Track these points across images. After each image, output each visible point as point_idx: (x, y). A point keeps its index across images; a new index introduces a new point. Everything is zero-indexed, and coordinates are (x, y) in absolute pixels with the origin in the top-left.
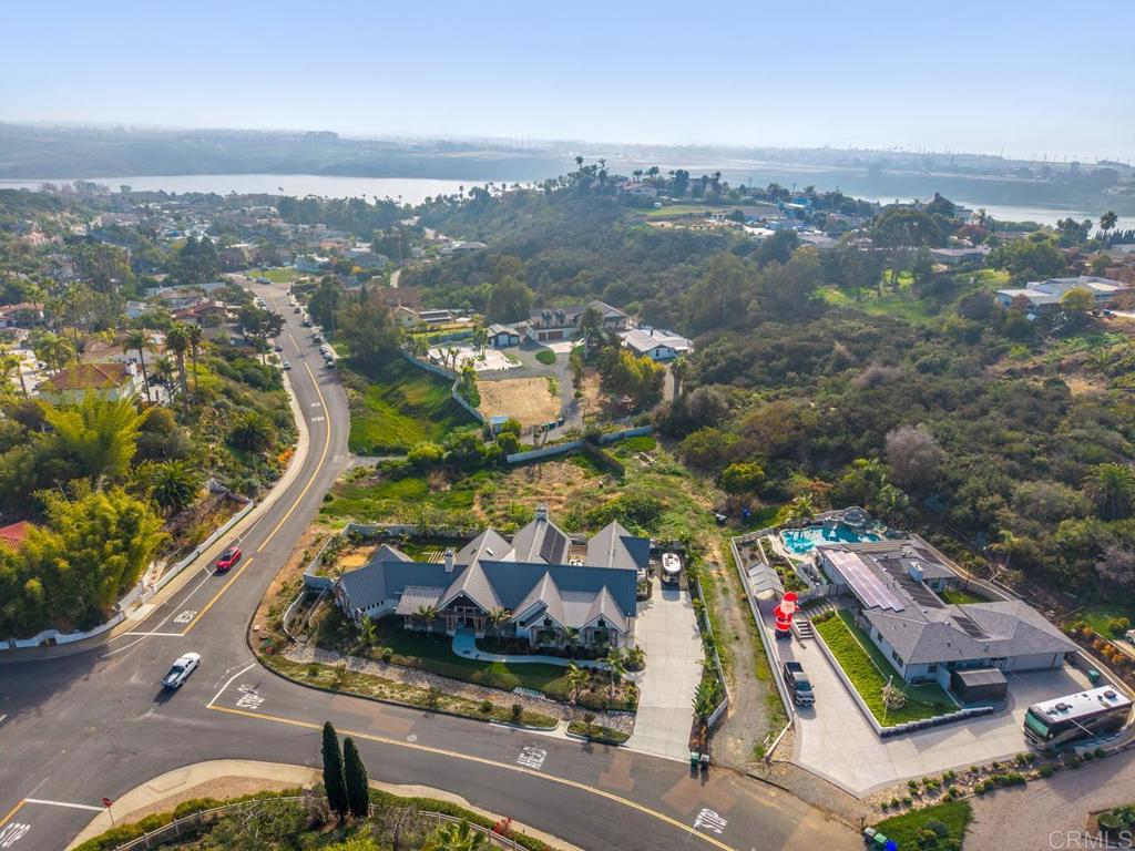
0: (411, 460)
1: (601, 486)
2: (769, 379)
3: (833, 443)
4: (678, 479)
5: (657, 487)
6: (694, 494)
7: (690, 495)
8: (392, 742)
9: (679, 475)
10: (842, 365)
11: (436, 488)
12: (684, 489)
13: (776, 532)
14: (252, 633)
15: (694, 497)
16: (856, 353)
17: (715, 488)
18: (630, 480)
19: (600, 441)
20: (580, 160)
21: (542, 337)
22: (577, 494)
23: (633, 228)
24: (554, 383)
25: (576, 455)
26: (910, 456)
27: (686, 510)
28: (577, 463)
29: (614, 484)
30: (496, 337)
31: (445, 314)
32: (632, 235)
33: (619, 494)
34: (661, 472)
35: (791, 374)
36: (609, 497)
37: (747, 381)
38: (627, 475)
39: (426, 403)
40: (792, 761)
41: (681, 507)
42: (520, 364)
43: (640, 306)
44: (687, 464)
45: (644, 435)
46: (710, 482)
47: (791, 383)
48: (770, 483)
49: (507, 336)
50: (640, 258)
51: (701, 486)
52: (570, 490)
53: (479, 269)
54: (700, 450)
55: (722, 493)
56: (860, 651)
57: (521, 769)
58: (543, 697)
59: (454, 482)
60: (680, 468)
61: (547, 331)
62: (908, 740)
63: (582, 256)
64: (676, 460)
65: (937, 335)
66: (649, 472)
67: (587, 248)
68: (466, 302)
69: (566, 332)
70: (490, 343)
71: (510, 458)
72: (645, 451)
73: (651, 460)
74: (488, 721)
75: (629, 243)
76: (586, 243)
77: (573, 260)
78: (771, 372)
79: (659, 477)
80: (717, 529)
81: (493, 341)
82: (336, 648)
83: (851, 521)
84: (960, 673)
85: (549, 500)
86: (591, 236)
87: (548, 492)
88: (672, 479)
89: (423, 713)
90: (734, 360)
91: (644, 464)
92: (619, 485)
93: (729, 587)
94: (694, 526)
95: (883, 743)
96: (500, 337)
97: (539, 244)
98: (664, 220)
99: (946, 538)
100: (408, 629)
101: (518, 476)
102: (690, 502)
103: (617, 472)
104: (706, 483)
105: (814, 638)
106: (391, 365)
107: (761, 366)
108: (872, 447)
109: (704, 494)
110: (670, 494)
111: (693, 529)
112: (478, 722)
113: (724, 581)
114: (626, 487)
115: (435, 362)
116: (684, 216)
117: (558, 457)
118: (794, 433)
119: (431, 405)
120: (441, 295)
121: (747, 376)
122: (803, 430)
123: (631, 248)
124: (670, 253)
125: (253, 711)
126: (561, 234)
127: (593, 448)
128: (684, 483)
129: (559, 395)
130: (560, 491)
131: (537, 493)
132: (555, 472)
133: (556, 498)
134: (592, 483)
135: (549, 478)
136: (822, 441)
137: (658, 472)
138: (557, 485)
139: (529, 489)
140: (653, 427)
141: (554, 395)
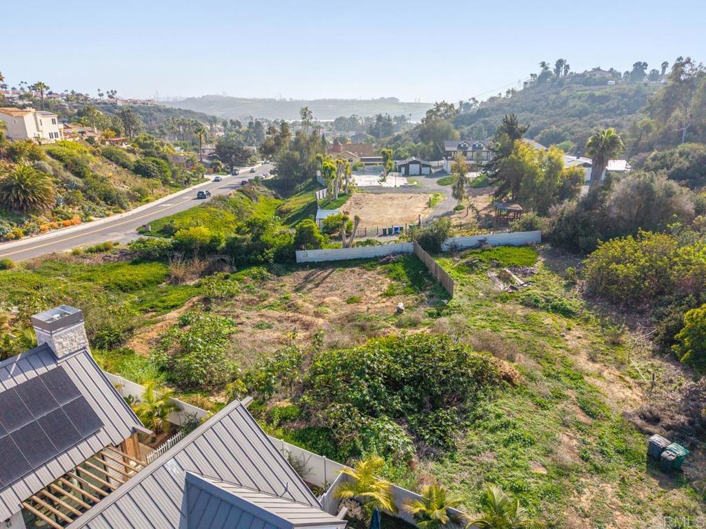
0: (173, 242)
1: (400, 311)
4: (564, 322)
5: (505, 330)
6: (593, 359)
7: (582, 362)
9: (567, 313)
12: (572, 344)
17: (654, 354)
18: (459, 309)
19: (444, 247)
22: (349, 318)
23: (581, 93)
24: (439, 197)
25: (397, 261)
27: (559, 397)
28: (390, 273)
30: (407, 166)
33: (421, 330)
34: (527, 304)
38: (457, 299)
41: (547, 387)
45: (523, 245)
51: (615, 344)
52: (342, 311)
54: (625, 271)
55: (668, 370)
60: (574, 301)
64: (569, 286)
66: (504, 300)
70: (400, 171)
71: (302, 254)
72: (510, 267)
73: (518, 280)
75: (573, 103)
79: (520, 311)
80: (648, 488)
81: (403, 169)
87: (308, 307)
88: (548, 320)
91: (501, 286)
92: (431, 315)
94: (568, 459)
96: (411, 165)
97: (487, 113)
101: (290, 280)
102: (577, 377)
103: (444, 293)
104: (628, 338)
106: (301, 184)
109: (621, 364)
110: (530, 350)
111: (563, 471)
114: (442, 319)
123: (575, 106)
124: (618, 108)
127: (423, 254)
128: (577, 332)
129: (435, 207)
130: (326, 309)
131: (290, 307)
132: (347, 281)
133: (310, 318)
134: (390, 304)
135: (331, 289)
137: (523, 303)
138: (332, 299)
139: (284, 298)
140: (542, 233)
141: (429, 207)
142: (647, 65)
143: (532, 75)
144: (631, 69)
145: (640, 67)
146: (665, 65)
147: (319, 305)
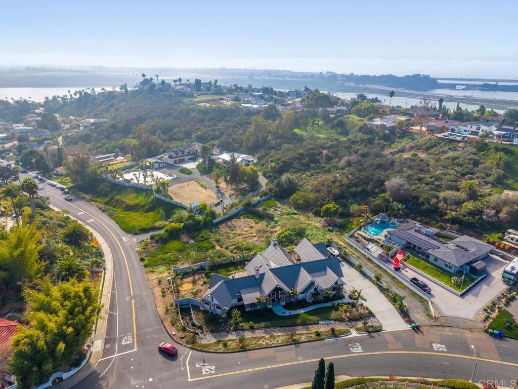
0: (167, 231)
1: (267, 226)
2: (303, 168)
3: (360, 189)
5: (292, 221)
7: (308, 222)
8: (293, 363)
9: (296, 214)
10: (329, 159)
11: (187, 243)
12: (303, 219)
13: (360, 229)
14: (174, 337)
15: (310, 222)
16: (332, 153)
17: (315, 216)
18: (278, 220)
19: (251, 206)
20: (144, 76)
21: (175, 162)
22: (259, 231)
23: (191, 106)
24: (201, 183)
25: (245, 214)
26: (399, 189)
27: (312, 228)
28: (247, 217)
29: (273, 223)
30: (152, 165)
31: (110, 157)
32: (193, 110)
33: (278, 227)
34: (288, 214)
35: (312, 165)
36: (274, 229)
37: (295, 170)
38: (276, 219)
39: (139, 203)
40: (443, 315)
41: (309, 227)
42: (176, 176)
43: (216, 142)
44: (296, 209)
45: (268, 199)
46: (310, 215)
47: (313, 168)
48: (340, 210)
49: (158, 164)
50: (201, 121)
51: (308, 217)
52: (254, 231)
53: (115, 132)
54: (300, 202)
56: (431, 267)
57: (356, 355)
58: (333, 322)
59: (193, 238)
60: (295, 211)
61: (177, 159)
62: (470, 295)
64: (290, 208)
65: (357, 142)
66: (283, 215)
67: (170, 117)
68: (117, 149)
69: (186, 158)
70: (151, 168)
71: (214, 221)
73: (280, 210)
74: (324, 339)
75: (193, 114)
76: (170, 115)
77: (168, 124)
78: (303, 165)
79: (289, 217)
82: (222, 330)
83: (383, 219)
84: (474, 265)
85: (248, 237)
86: (171, 112)
87: (244, 233)
88: (296, 216)
89: (294, 345)
90: (285, 162)
91: (278, 212)
92: (275, 224)
93: (359, 256)
95: (463, 298)
96: (154, 164)
97: (143, 117)
98: (203, 102)
99: (423, 218)
100: (248, 311)
101: (223, 228)
102: (310, 225)
103: (271, 218)
105: (407, 267)
106: (101, 186)
107: (297, 163)
108: (375, 189)
109: (312, 220)
110: (300, 223)
112: (320, 341)
113: (354, 254)
114: (279, 224)
115: (128, 181)
116: (211, 100)
117: (236, 216)
118: (340, 188)
119: (143, 203)
120: (100, 147)
121: (294, 168)
122: (344, 187)
123: (195, 117)
124: (215, 117)
125: (213, 374)
126: (153, 111)
127: (251, 209)
128: (301, 217)
129: (208, 188)
130: (250, 232)
131: (240, 235)
132: (240, 224)
133: (251, 235)
134: (262, 225)
135: (240, 227)
136: (354, 189)
137: (286, 215)
138: (246, 229)
139: (234, 234)
140: (271, 195)
141: (206, 188)
145: (198, 83)
147: (246, 231)
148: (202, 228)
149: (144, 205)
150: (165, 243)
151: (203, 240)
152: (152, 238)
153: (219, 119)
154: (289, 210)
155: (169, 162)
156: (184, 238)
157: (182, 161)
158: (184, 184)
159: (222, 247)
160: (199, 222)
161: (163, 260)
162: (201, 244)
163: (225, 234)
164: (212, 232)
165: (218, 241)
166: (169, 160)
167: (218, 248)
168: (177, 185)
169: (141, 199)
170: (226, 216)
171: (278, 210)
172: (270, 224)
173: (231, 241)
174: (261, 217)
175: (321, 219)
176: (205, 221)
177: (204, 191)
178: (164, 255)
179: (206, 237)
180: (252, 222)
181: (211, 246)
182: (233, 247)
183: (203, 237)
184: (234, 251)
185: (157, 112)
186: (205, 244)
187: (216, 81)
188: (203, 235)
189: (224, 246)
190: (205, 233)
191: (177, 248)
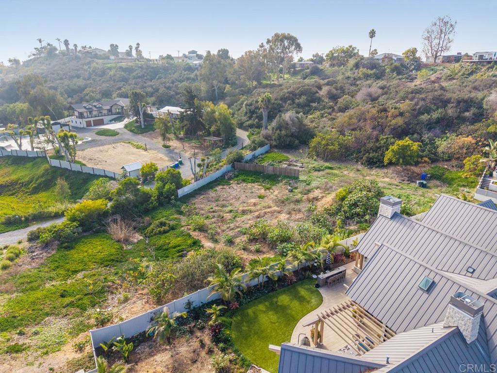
0: (73, 220)
1: (291, 191)
9: (332, 168)
10: (335, 97)
11: (127, 241)
12: (351, 175)
15: (370, 178)
16: (336, 89)
20: (40, 41)
22: (282, 202)
23: (108, 65)
24: (135, 143)
29: (301, 186)
32: (110, 69)
33: (316, 191)
34: (318, 170)
36: (311, 196)
38: (302, 178)
39: (19, 179)
42: (90, 139)
45: (268, 152)
46: (360, 167)
51: (359, 170)
52: (270, 202)
55: (380, 170)
59: (140, 230)
61: (92, 119)
63: (80, 82)
64: (315, 160)
66: (310, 172)
69: (107, 119)
71: (181, 192)
72: (284, 161)
75: (112, 73)
76: (78, 77)
77: (75, 85)
85: (265, 214)
86: (79, 73)
87: (253, 208)
88: (335, 172)
91: (299, 168)
92: (306, 186)
101: (201, 204)
109: (370, 174)
114: (313, 185)
119: (27, 179)
122: (406, 115)
123: (115, 75)
126: (53, 74)
128: (346, 172)
129: (150, 149)
130: (263, 204)
131: (244, 212)
132: (234, 193)
133: (269, 210)
134: (279, 191)
135: (237, 199)
136: (425, 117)
137: (316, 170)
138: (253, 201)
139: (231, 211)
140: (271, 145)
141: (146, 150)
142: (118, 46)
143: (35, 49)
144: (109, 48)
145: (114, 48)
146: (131, 47)
147: (255, 204)
148: (154, 209)
149: (29, 182)
150: (68, 248)
151: (165, 232)
152: (33, 238)
153: (148, 77)
154: (316, 164)
155: (78, 125)
156: (118, 230)
157: (101, 122)
158: (106, 147)
159: (216, 241)
160: (147, 197)
161: (63, 296)
162: (161, 241)
163: (210, 215)
164: (181, 213)
165: (202, 229)
166: (79, 120)
167: (208, 244)
168: (94, 149)
169: (21, 174)
170: (202, 182)
171: (296, 166)
172: (296, 188)
173: (232, 225)
174: (271, 178)
175: (385, 171)
176: (161, 194)
177: (145, 153)
178: (66, 277)
179: (172, 223)
180: (258, 188)
181: (189, 242)
182: (245, 238)
183: (162, 224)
184: (253, 248)
185: (58, 75)
186: (173, 240)
187: (138, 44)
188: (163, 220)
189: (222, 238)
190: (167, 216)
191: (101, 255)
